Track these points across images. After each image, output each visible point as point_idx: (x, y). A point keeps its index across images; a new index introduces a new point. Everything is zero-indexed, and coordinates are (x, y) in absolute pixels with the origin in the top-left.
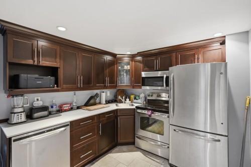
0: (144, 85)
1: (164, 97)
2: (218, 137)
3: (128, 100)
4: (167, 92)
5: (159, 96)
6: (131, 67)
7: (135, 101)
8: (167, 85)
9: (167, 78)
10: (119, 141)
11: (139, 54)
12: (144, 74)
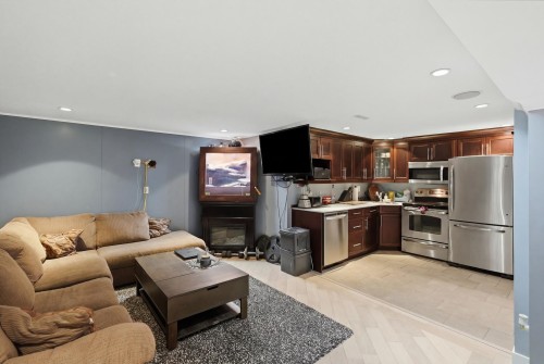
0: (411, 178)
1: (439, 193)
2: (502, 229)
3: (386, 197)
4: (445, 187)
5: (431, 192)
6: (392, 155)
7: (397, 199)
8: (446, 177)
9: (446, 170)
10: (381, 244)
11: (404, 140)
12: (411, 165)
